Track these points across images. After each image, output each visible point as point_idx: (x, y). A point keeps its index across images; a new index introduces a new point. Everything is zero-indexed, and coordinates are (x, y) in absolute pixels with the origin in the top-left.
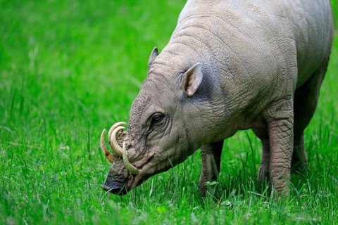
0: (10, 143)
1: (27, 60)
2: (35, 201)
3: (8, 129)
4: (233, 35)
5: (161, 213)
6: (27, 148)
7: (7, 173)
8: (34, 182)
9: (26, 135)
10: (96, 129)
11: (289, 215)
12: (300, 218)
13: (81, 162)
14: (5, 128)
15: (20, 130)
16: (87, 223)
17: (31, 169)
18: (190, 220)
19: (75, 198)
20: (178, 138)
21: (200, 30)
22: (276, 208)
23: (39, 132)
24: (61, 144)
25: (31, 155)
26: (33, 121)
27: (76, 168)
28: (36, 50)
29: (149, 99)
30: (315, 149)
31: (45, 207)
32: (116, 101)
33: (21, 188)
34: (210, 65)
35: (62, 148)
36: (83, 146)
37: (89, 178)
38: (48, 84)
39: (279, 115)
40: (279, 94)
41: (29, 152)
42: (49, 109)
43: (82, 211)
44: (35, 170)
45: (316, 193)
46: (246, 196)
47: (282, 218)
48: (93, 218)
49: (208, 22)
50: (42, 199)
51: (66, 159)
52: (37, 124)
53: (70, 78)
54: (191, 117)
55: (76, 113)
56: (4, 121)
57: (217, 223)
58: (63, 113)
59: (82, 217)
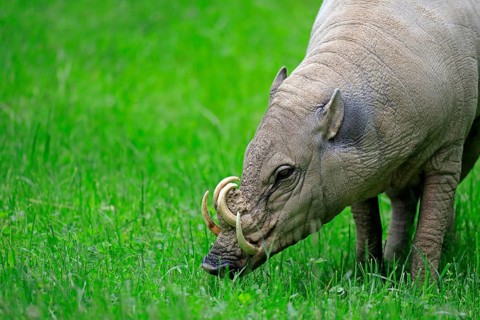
0: (31, 200)
1: (54, 83)
2: (66, 283)
3: (28, 181)
4: (397, 52)
5: (244, 302)
6: (54, 208)
7: (27, 243)
8: (65, 256)
9: (53, 189)
10: (153, 182)
11: (426, 307)
12: (442, 312)
13: (130, 229)
14: (23, 178)
15: (44, 182)
16: (139, 316)
17: (60, 238)
18: (286, 313)
19: (123, 279)
20: (312, 199)
21: (349, 45)
22: (408, 296)
23: (72, 185)
24: (103, 203)
25: (60, 217)
26: (63, 169)
27: (124, 236)
28: (68, 68)
29: (272, 145)
30: (464, 213)
31: (81, 292)
32: (181, 142)
33: (46, 265)
34: (361, 95)
35: (104, 208)
36: (134, 206)
37: (142, 251)
38: (83, 118)
39: (445, 168)
40: (450, 137)
41: (57, 213)
42: (86, 152)
43: (132, 299)
44: (66, 239)
45: (464, 276)
46: (366, 280)
47: (417, 311)
48: (148, 308)
49: (361, 33)
50: (77, 281)
51: (110, 224)
52: (69, 173)
53: (115, 109)
54: (332, 171)
55: (124, 158)
56: (22, 170)
57: (323, 317)
58: (106, 158)
59: (133, 307)
